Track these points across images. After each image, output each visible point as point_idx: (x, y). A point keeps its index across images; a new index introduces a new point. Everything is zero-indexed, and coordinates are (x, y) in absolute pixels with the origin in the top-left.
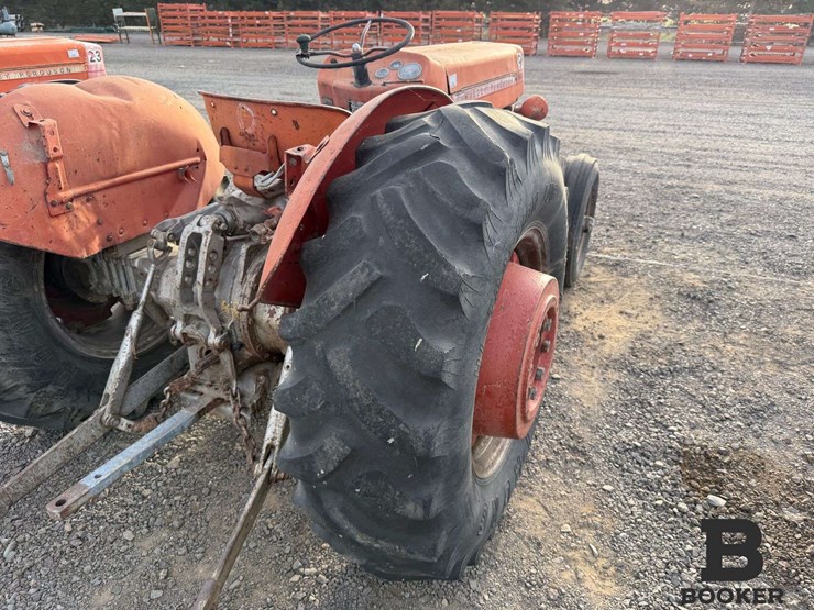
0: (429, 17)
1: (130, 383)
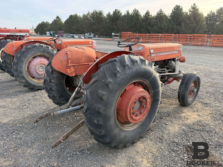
1: (73, 100)
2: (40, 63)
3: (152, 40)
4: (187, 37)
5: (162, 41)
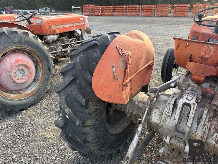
0: (155, 6)
2: (18, 64)
3: (117, 13)
4: (151, 8)
5: (126, 14)
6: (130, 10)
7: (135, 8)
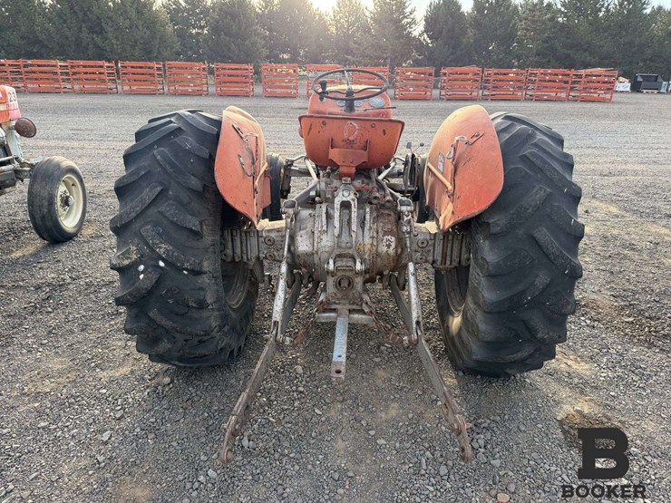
0: (161, 66)
3: (32, 83)
5: (69, 86)
6: (79, 73)
7: (97, 70)
